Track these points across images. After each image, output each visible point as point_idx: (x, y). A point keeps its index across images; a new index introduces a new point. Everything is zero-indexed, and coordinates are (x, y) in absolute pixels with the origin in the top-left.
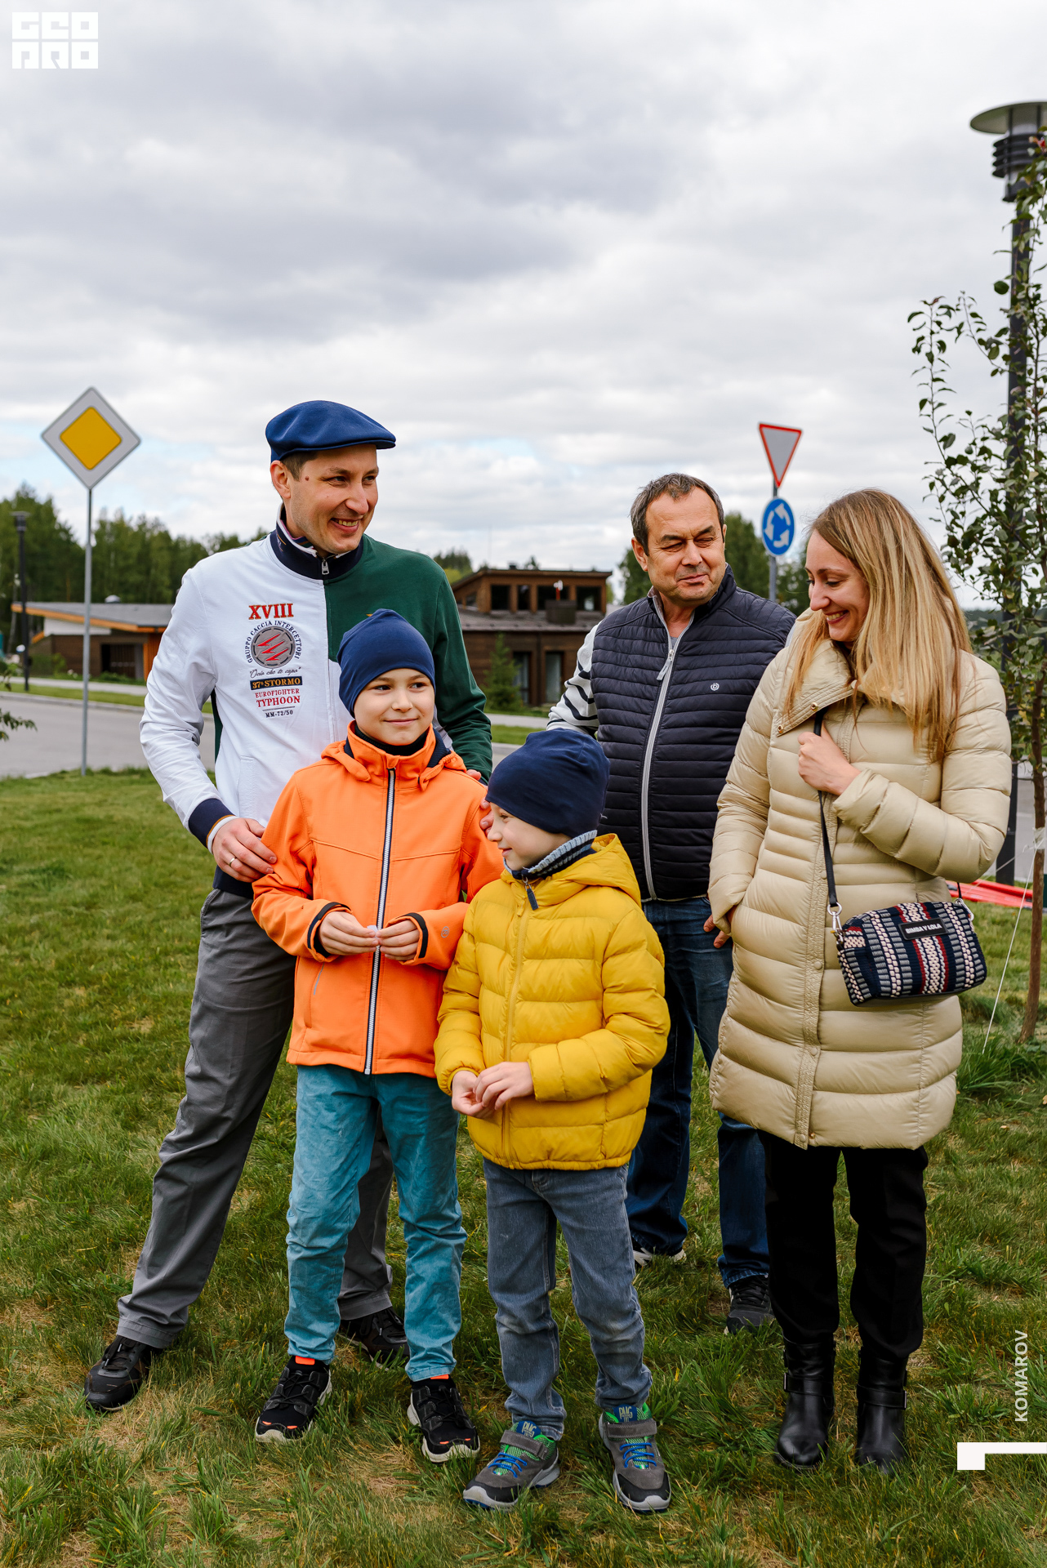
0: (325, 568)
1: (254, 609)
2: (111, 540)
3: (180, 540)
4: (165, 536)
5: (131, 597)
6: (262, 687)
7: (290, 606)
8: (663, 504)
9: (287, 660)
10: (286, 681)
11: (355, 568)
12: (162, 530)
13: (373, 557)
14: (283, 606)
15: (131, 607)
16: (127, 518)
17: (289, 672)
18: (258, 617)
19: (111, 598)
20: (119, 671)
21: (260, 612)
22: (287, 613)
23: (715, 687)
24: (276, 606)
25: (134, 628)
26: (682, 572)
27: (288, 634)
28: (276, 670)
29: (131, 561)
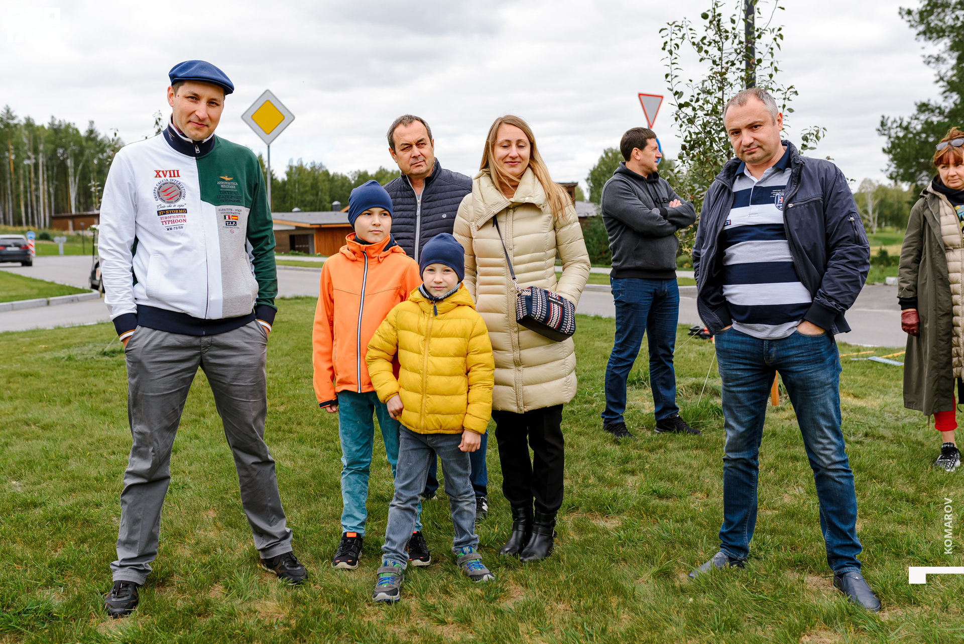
0: (197, 150)
1: (158, 172)
2: (295, 177)
3: (335, 175)
4: (326, 173)
5: (308, 208)
6: (164, 214)
7: (178, 171)
8: (401, 129)
9: (178, 200)
10: (179, 211)
11: (212, 151)
12: (324, 170)
13: (220, 146)
14: (174, 171)
15: (307, 214)
16: (304, 164)
17: (180, 206)
18: (160, 176)
19: (296, 209)
20: (300, 250)
21: (161, 174)
22: (176, 175)
23: (444, 216)
24: (170, 171)
25: (308, 226)
26: (412, 161)
27: (178, 186)
28: (172, 205)
29: (307, 188)
